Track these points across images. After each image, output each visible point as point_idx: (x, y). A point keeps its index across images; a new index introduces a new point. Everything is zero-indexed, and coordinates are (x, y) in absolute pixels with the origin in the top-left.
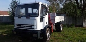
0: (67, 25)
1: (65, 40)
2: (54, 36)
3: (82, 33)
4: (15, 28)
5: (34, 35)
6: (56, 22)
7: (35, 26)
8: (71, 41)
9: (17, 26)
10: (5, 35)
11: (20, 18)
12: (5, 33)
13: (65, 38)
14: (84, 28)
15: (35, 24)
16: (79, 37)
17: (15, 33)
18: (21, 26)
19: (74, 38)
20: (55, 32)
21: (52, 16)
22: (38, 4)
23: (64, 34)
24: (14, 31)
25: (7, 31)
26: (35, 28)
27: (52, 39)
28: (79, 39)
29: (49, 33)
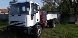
0: (60, 22)
1: (55, 36)
2: (46, 32)
3: (72, 30)
4: (9, 25)
5: (25, 31)
6: (47, 20)
7: (26, 23)
8: (61, 37)
9: (11, 22)
10: (3, 30)
11: (13, 16)
12: (3, 29)
13: (55, 34)
14: (76, 25)
15: (26, 21)
16: (69, 33)
17: (9, 29)
18: (14, 23)
19: (64, 34)
20: (48, 29)
21: (44, 14)
22: (29, 3)
23: (56, 30)
24: (9, 27)
25: (5, 27)
26: (26, 24)
27: (43, 35)
28: (68, 35)
29: (40, 29)
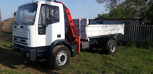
6: (87, 36)
15: (29, 38)
29: (63, 54)
